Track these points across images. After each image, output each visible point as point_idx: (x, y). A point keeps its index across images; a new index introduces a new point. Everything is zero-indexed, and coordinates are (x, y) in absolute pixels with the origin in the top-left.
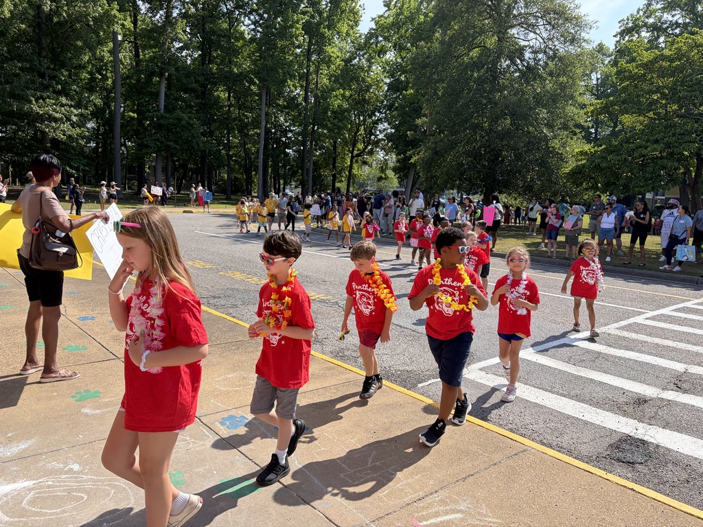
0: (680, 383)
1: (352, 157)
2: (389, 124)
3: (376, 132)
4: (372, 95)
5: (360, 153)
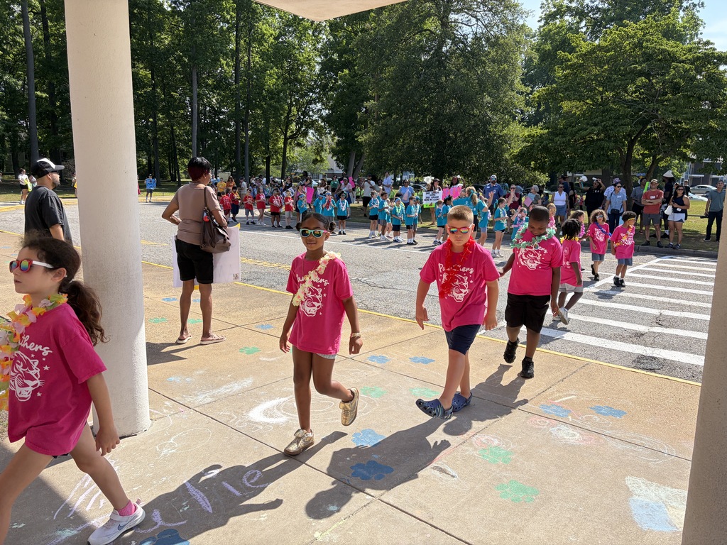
0: (659, 321)
1: (286, 139)
2: (322, 105)
3: (309, 112)
4: (305, 74)
5: (294, 134)
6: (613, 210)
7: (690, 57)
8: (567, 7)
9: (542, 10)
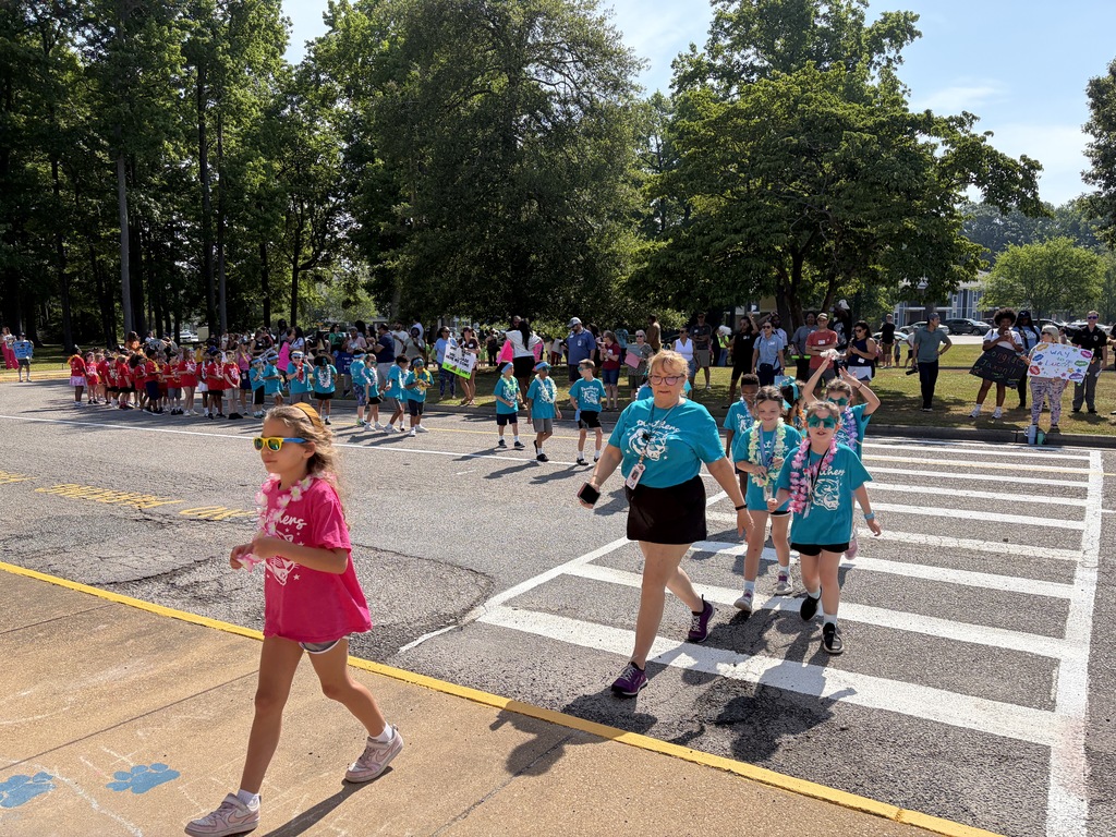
1: (296, 271)
2: (353, 215)
3: (332, 228)
4: (321, 167)
5: (309, 263)
6: (763, 366)
7: (870, 123)
8: (709, 65)
9: (674, 71)
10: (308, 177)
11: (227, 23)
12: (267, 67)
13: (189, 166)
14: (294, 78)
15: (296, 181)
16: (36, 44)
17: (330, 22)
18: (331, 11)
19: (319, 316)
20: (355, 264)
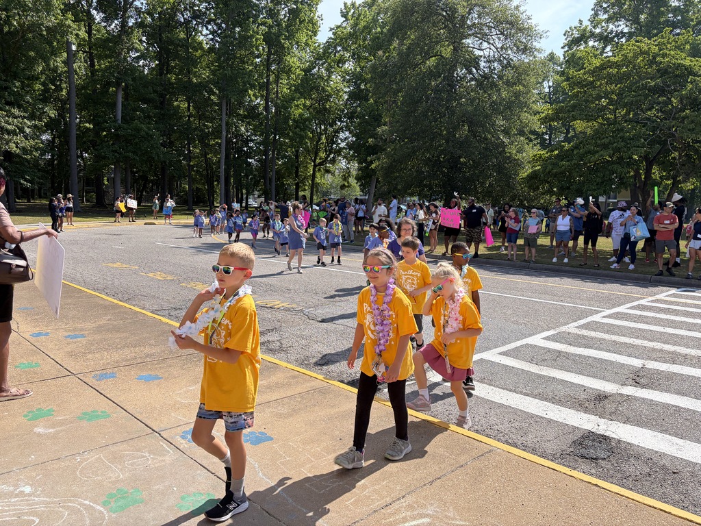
0: (638, 378)
1: (315, 166)
2: (350, 133)
3: (337, 141)
4: (333, 104)
5: (323, 162)
8: (591, 32)
9: (566, 37)
10: (325, 109)
11: (285, 20)
12: (307, 44)
13: (259, 104)
14: (321, 50)
15: (318, 112)
16: (182, 35)
17: (344, 15)
18: (345, 9)
19: (326, 194)
20: (349, 163)
